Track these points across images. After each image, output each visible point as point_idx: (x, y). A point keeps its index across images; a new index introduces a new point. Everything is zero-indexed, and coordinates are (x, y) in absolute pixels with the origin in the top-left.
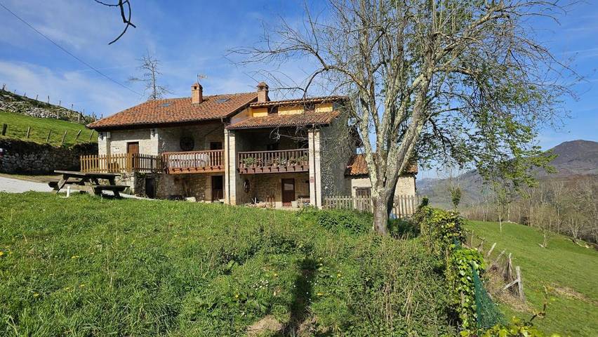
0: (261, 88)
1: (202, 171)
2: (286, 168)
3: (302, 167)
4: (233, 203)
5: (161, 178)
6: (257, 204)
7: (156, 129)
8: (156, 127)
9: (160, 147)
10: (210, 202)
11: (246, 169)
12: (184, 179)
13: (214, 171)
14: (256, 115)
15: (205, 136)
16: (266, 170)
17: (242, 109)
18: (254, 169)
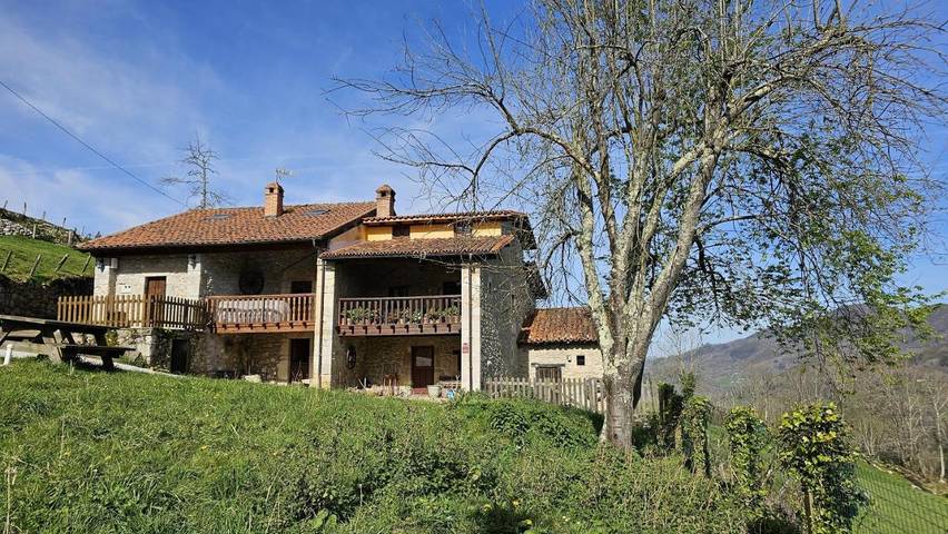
0: (383, 194)
1: (275, 330)
2: (421, 327)
3: (449, 326)
4: (326, 385)
5: (201, 340)
6: (367, 389)
7: (198, 256)
8: (197, 252)
9: (203, 285)
10: (286, 384)
11: (352, 328)
12: (242, 343)
13: (295, 329)
14: (373, 238)
15: (284, 270)
16: (387, 330)
17: (349, 226)
18: (365, 328)
